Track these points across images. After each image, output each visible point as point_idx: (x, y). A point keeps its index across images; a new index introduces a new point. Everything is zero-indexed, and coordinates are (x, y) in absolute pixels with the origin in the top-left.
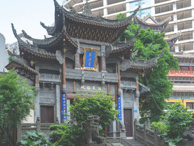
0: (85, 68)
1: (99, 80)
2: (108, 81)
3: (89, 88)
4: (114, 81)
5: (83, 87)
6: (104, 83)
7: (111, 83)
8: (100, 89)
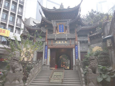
0: (59, 33)
1: (64, 38)
2: (70, 38)
3: (60, 42)
4: (73, 38)
5: (57, 42)
6: (66, 39)
7: (71, 39)
8: (66, 42)
